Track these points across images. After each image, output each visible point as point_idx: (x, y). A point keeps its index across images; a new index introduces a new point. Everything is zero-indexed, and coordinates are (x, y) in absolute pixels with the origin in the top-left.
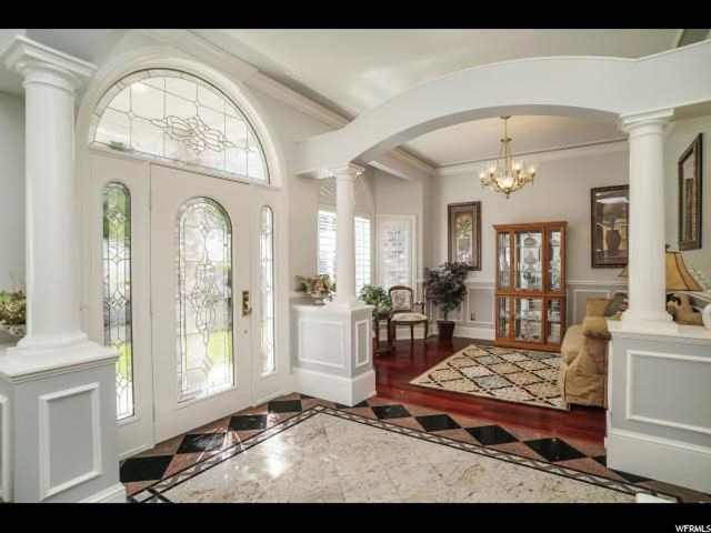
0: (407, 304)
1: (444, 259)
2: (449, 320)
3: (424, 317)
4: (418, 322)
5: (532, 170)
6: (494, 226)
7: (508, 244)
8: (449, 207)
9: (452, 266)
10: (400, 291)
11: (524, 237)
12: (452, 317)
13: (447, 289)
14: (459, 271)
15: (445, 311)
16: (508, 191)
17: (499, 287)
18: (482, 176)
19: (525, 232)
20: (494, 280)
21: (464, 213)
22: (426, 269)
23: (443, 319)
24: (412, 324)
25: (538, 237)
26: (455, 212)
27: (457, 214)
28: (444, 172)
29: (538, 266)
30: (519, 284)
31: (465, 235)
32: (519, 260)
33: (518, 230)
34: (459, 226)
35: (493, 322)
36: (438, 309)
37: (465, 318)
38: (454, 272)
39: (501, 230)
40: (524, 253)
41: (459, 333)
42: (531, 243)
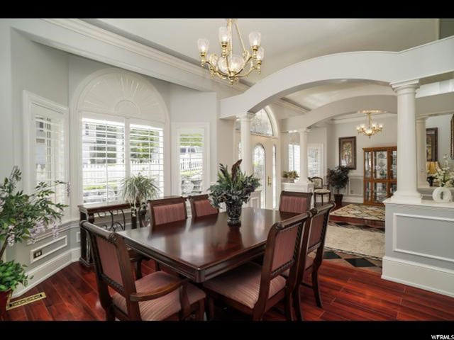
0: (320, 185)
1: (337, 164)
2: (340, 193)
3: (329, 191)
4: (325, 194)
5: (381, 126)
6: (363, 149)
7: (370, 157)
8: (340, 139)
9: (341, 167)
10: (316, 179)
11: (378, 153)
12: (342, 192)
13: (338, 178)
14: (345, 170)
15: (338, 189)
16: (370, 135)
17: (365, 177)
18: (358, 128)
19: (379, 151)
20: (363, 174)
21: (347, 142)
22: (328, 169)
23: (337, 193)
24: (322, 194)
25: (385, 153)
26: (342, 141)
27: (344, 143)
28: (337, 122)
29: (385, 167)
30: (376, 176)
31: (348, 152)
32: (375, 165)
33: (375, 150)
34: (344, 148)
35: (362, 195)
36: (334, 188)
37: (348, 193)
38: (342, 170)
39: (366, 150)
40: (379, 161)
41: (345, 200)
42: (382, 156)
